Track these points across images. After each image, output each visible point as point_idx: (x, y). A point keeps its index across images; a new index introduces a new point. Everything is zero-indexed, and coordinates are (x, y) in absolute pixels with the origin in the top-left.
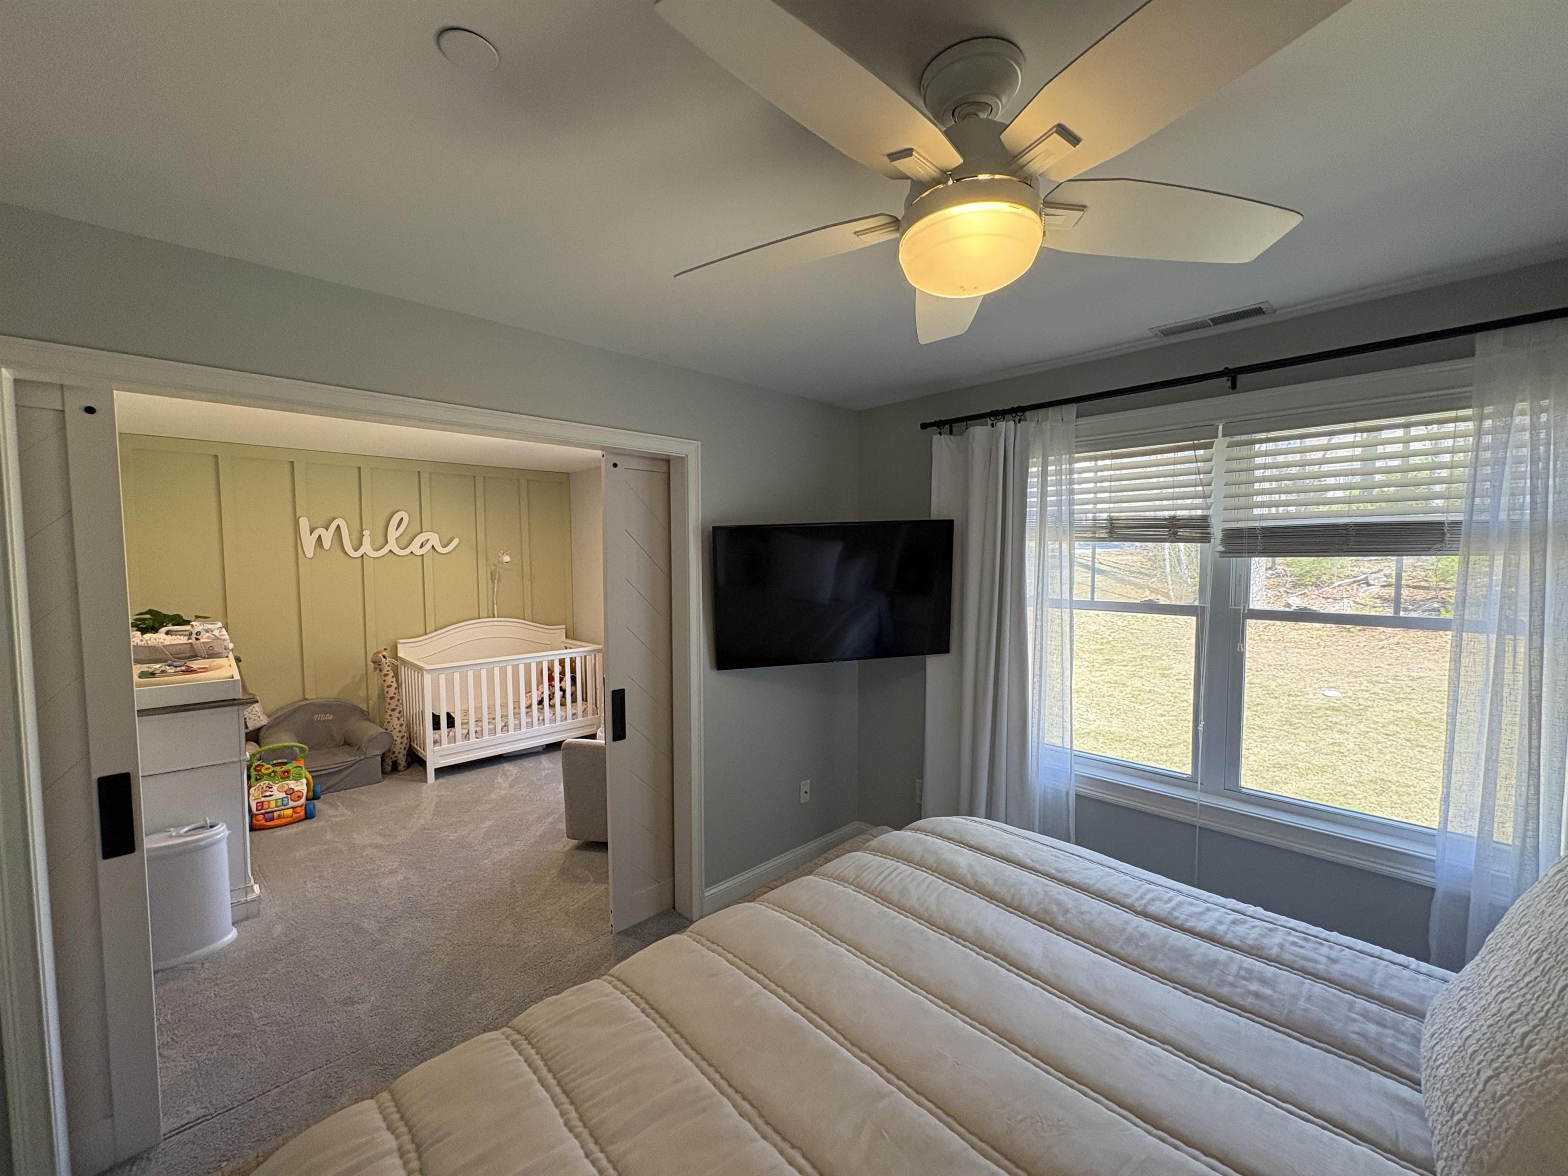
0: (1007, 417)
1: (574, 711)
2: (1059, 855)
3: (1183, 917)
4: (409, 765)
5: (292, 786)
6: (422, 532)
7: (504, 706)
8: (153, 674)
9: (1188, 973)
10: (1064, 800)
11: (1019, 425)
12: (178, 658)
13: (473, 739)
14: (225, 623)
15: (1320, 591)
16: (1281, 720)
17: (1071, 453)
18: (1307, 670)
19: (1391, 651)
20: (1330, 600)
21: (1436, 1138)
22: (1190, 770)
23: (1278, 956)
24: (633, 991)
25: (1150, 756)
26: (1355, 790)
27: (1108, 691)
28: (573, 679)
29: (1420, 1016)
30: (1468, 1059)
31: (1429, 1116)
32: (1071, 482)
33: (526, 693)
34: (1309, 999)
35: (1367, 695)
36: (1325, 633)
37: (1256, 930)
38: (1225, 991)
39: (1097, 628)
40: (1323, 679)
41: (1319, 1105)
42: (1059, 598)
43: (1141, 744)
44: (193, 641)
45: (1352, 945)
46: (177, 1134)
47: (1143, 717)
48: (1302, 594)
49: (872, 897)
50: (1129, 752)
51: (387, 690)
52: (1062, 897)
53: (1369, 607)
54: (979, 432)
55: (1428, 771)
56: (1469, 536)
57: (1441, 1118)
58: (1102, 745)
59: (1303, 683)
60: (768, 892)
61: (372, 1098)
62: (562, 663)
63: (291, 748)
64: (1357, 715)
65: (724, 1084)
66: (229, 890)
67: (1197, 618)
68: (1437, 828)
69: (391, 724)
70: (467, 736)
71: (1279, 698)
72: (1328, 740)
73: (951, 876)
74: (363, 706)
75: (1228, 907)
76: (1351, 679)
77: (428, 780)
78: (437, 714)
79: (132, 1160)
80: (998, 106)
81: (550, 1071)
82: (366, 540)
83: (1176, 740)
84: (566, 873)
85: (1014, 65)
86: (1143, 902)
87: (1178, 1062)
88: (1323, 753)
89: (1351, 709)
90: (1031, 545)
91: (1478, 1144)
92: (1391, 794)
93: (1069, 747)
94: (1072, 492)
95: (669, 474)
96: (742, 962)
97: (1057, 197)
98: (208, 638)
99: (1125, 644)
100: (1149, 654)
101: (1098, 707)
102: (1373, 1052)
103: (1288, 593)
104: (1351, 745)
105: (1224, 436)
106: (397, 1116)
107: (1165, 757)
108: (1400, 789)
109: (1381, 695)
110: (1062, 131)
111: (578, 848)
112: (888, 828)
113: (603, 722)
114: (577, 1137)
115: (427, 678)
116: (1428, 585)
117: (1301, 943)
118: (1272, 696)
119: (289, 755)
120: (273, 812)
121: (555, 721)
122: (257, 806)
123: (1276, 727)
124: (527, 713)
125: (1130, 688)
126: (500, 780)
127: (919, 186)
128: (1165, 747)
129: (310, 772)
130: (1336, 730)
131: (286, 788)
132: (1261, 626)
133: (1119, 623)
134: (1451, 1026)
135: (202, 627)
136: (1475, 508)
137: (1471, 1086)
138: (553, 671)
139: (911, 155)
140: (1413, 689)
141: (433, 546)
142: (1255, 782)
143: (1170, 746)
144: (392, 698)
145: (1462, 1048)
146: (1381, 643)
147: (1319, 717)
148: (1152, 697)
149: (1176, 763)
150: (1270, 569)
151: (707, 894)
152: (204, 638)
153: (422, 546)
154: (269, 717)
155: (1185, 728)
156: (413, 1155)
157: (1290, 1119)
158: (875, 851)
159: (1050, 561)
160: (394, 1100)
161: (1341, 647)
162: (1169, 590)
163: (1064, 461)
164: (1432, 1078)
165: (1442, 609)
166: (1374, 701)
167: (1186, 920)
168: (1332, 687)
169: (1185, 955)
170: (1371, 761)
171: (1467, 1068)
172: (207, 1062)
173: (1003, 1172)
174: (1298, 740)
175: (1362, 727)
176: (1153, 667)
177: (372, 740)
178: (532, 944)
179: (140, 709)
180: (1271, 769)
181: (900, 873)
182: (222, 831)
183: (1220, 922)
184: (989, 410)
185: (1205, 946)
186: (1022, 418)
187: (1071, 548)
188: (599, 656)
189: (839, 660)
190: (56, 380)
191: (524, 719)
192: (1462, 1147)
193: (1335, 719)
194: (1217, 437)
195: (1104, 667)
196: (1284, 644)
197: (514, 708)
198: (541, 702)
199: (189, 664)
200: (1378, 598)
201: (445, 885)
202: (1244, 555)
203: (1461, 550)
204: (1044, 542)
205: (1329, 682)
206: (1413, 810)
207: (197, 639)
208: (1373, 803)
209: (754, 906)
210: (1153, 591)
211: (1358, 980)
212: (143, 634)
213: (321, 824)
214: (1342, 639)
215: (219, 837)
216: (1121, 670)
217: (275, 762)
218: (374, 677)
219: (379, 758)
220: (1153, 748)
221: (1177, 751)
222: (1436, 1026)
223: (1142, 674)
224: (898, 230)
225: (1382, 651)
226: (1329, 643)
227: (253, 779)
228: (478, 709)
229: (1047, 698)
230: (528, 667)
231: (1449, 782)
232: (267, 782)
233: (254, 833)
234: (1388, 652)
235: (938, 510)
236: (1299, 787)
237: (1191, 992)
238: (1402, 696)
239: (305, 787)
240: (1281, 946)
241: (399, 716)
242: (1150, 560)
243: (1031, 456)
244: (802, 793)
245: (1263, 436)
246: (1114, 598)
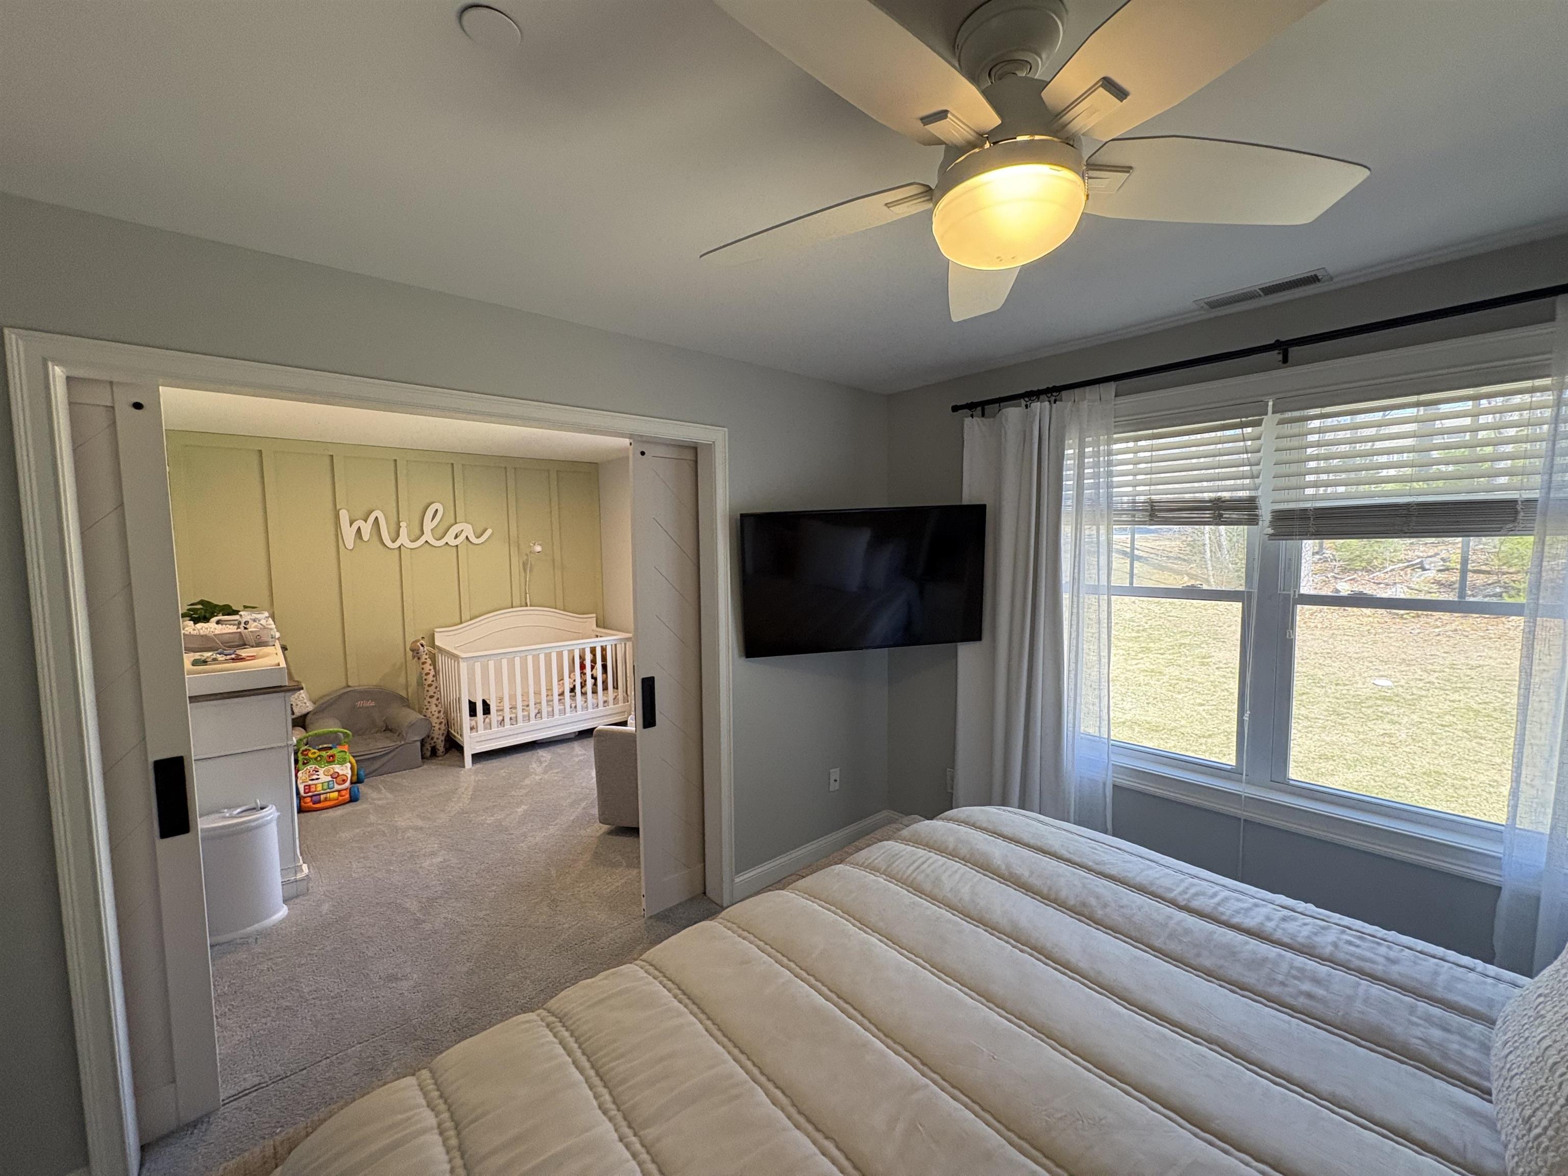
0: (1042, 397)
1: (605, 699)
2: (1098, 848)
3: (1228, 913)
4: (447, 750)
5: (337, 770)
6: (456, 523)
7: (537, 693)
8: (205, 662)
9: (1235, 971)
10: (1101, 791)
11: (1054, 405)
12: (229, 647)
13: (508, 726)
14: (271, 612)
15: (1371, 576)
16: (1327, 710)
17: (1109, 433)
18: (1355, 659)
19: (1448, 639)
20: (1382, 586)
21: (1511, 1151)
22: (1234, 761)
23: (1331, 954)
24: (665, 976)
25: (1189, 746)
26: (1407, 783)
27: (1144, 680)
28: (604, 667)
29: (1491, 1022)
30: (1547, 1071)
31: (1502, 1128)
32: (1110, 464)
33: (559, 681)
34: (1366, 1001)
35: (1421, 684)
36: (1376, 620)
37: (1309, 928)
38: (1274, 990)
39: (1132, 616)
40: (1374, 668)
41: (1379, 1113)
42: (1097, 584)
43: (1179, 734)
44: (242, 630)
45: (1413, 946)
46: (235, 1100)
47: (1181, 706)
48: (1351, 580)
49: (904, 886)
50: (1166, 742)
51: (425, 677)
52: (1100, 890)
53: (1423, 592)
54: (1013, 413)
55: (1488, 764)
56: (1544, 514)
57: (1517, 1131)
58: (1138, 735)
59: (1351, 672)
60: (798, 880)
61: (413, 1075)
62: (593, 651)
63: (336, 732)
64: (1410, 705)
65: (756, 1071)
66: (279, 870)
67: (1243, 604)
68: (1504, 823)
69: (429, 710)
70: (502, 723)
71: (1325, 687)
72: (1379, 730)
73: (984, 866)
74: (403, 693)
75: (1276, 903)
76: (1403, 667)
77: (466, 765)
78: (473, 701)
79: (194, 1124)
80: (1038, 61)
81: (584, 1054)
82: (403, 531)
83: (1216, 729)
84: (600, 858)
85: (1055, 17)
86: (1186, 896)
87: (1225, 1062)
88: (1372, 744)
89: (1404, 699)
90: (1067, 530)
91: (1560, 1161)
92: (1446, 787)
93: (1106, 736)
94: (1110, 474)
95: (696, 462)
96: (773, 950)
97: (1101, 158)
98: (255, 627)
99: (1162, 631)
100: (1187, 642)
101: (1134, 696)
102: (1436, 1057)
103: (1336, 578)
104: (1404, 736)
105: (1273, 413)
106: (437, 1094)
107: (1204, 747)
108: (1456, 782)
109: (1437, 684)
110: (1108, 84)
111: (610, 833)
112: (919, 817)
113: (633, 709)
114: (611, 1119)
115: (463, 666)
116: (1489, 569)
117: (1358, 942)
118: (1319, 685)
119: (333, 740)
120: (320, 795)
121: (587, 708)
122: (305, 789)
123: (1323, 717)
124: (560, 700)
125: (1168, 677)
126: (534, 766)
127: (954, 150)
128: (1204, 737)
129: (354, 757)
130: (1387, 720)
131: (332, 771)
132: (1307, 613)
133: (1156, 610)
134: (1527, 1034)
135: (249, 617)
136: (1552, 485)
137: (1552, 1099)
138: (584, 660)
139: (946, 117)
140: (1472, 678)
141: (467, 537)
142: (1299, 774)
143: (1210, 736)
144: (430, 685)
145: (1540, 1059)
146: (1437, 630)
147: (1369, 707)
148: (1191, 686)
149: (1216, 753)
150: (1317, 553)
151: (737, 880)
152: (252, 627)
153: (456, 537)
154: (315, 703)
155: (1225, 718)
156: (452, 1133)
157: (1346, 1124)
158: (906, 841)
159: (1086, 547)
160: (433, 1077)
161: (1393, 635)
162: (1209, 576)
163: (1101, 442)
164: (1504, 1089)
165: (1504, 595)
166: (1428, 690)
167: (1232, 916)
168: (1383, 676)
169: (1232, 953)
170: (1425, 753)
171: (1547, 1080)
172: (262, 1032)
173: (1044, 1172)
174: (1346, 730)
175: (1415, 717)
176: (1192, 655)
177: (412, 725)
178: (566, 926)
179: (191, 695)
180: (1317, 761)
181: (932, 864)
182: (271, 813)
183: (1269, 919)
184: (1022, 391)
185: (1253, 943)
186: (1058, 398)
187: (1109, 532)
188: (629, 644)
189: (868, 648)
190: (106, 377)
191: (557, 706)
192: (1540, 1164)
193: (1386, 709)
194: (1266, 414)
195: (1141, 655)
196: (1331, 632)
197: (547, 695)
198: (573, 690)
199: (238, 652)
200: (1433, 583)
201: (483, 867)
202: (1294, 537)
203: (1536, 529)
204: (1081, 526)
205: (1380, 670)
206: (1470, 804)
207: (245, 628)
208: (1426, 797)
209: (786, 895)
210: (1191, 576)
211: (1421, 983)
212: (195, 623)
213: (365, 806)
214: (1394, 626)
215: (269, 818)
216: (1158, 658)
217: (321, 747)
218: (413, 664)
219: (419, 744)
220: (1192, 738)
221: (1216, 741)
222: (1509, 1034)
223: (1180, 662)
224: (931, 199)
225: (1438, 638)
226: (1380, 631)
227: (300, 763)
228: (513, 697)
229: (1083, 687)
230: (560, 655)
231: (1519, 775)
232: (314, 766)
233: (302, 815)
234: (1444, 639)
235: (970, 495)
236: (1346, 779)
237: (1238, 990)
238: (1459, 685)
239: (349, 772)
240: (1335, 945)
241: (437, 703)
242: (1188, 545)
243: (1066, 438)
244: (832, 781)
245: (1317, 411)
246: (1151, 584)
